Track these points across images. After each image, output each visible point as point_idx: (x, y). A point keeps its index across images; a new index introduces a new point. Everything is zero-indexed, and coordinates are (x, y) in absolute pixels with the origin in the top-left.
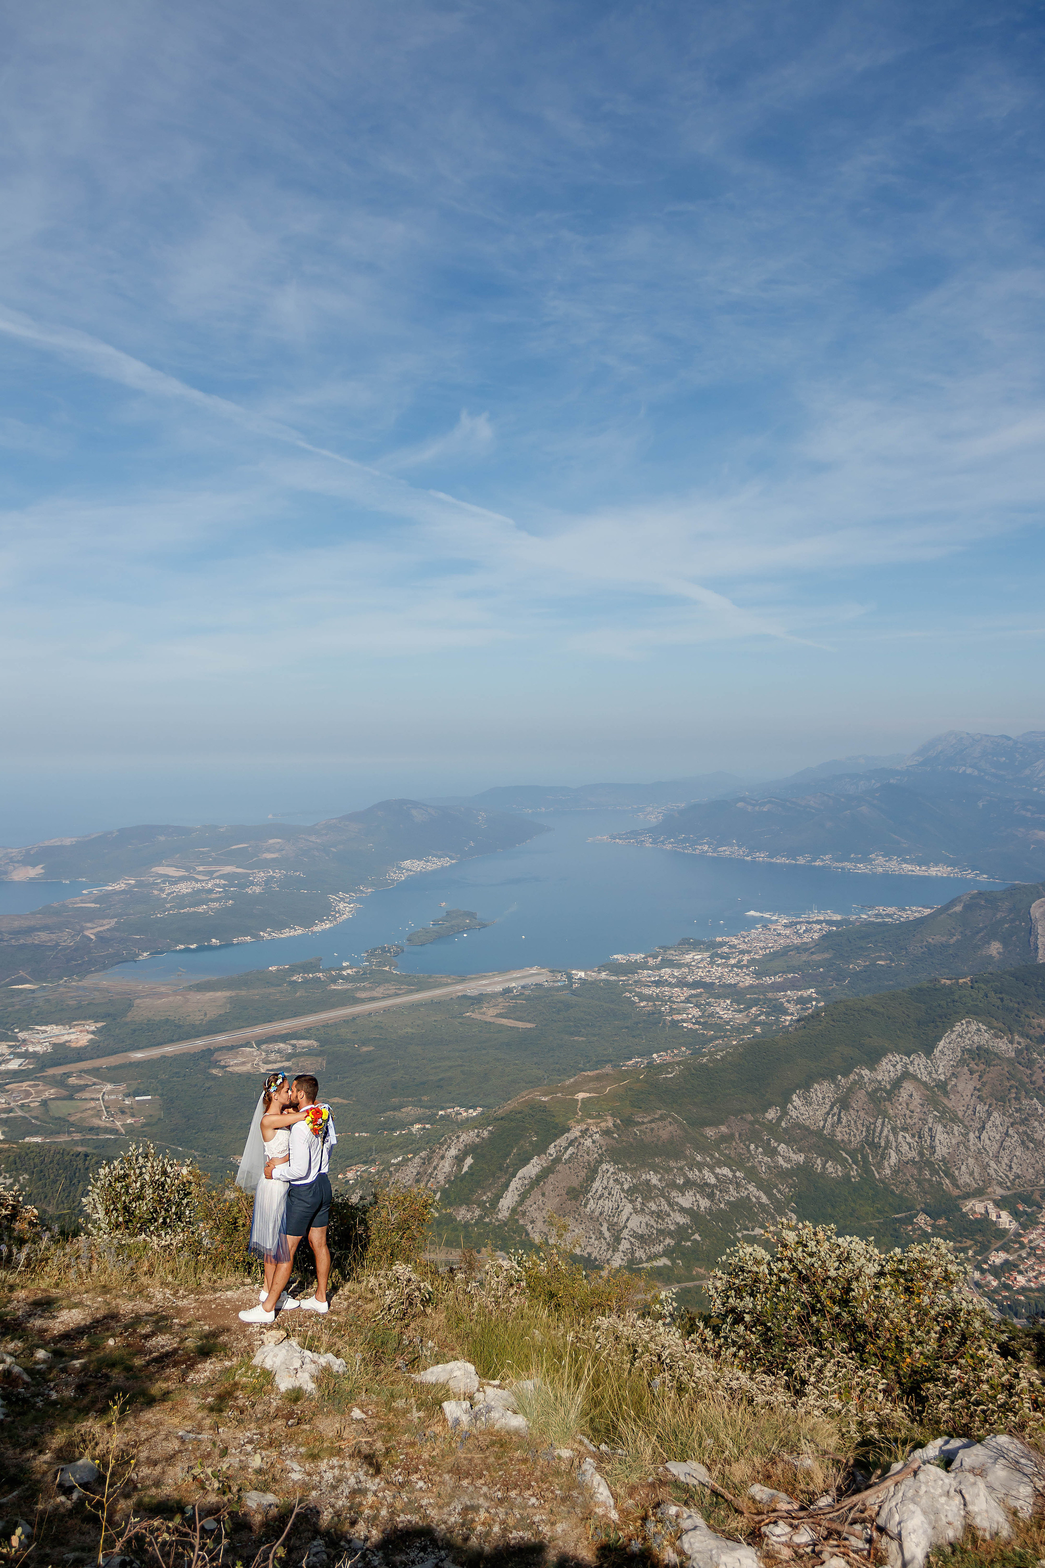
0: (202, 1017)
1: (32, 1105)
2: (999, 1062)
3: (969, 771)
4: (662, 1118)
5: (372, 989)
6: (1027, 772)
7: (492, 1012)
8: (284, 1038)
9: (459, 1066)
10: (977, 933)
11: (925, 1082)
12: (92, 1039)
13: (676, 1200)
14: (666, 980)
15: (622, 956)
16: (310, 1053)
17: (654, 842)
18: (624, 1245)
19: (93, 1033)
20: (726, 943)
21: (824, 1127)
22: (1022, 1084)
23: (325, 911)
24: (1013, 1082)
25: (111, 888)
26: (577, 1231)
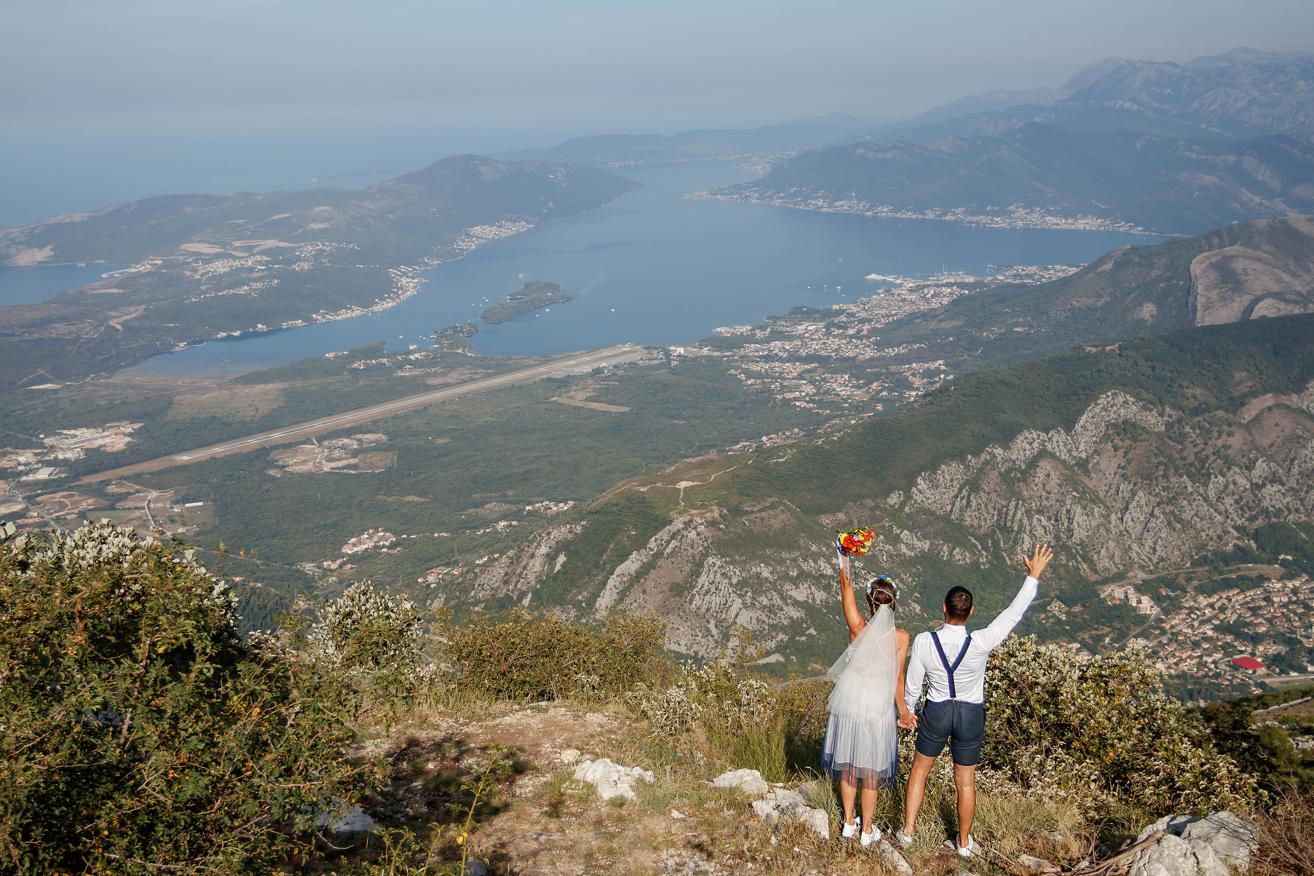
0: (253, 413)
1: (69, 517)
2: (1147, 437)
3: (1127, 105)
4: (773, 506)
5: (444, 374)
6: (1195, 105)
7: (581, 395)
8: (348, 432)
9: (546, 456)
10: (1129, 294)
11: (1065, 461)
12: (129, 443)
13: (789, 593)
14: (776, 355)
15: (726, 328)
16: (379, 447)
17: (761, 197)
18: (733, 642)
19: (130, 435)
20: (843, 312)
21: (951, 511)
22: (1171, 460)
23: (386, 288)
24: (1161, 459)
25: (134, 270)
26: (682, 629)
